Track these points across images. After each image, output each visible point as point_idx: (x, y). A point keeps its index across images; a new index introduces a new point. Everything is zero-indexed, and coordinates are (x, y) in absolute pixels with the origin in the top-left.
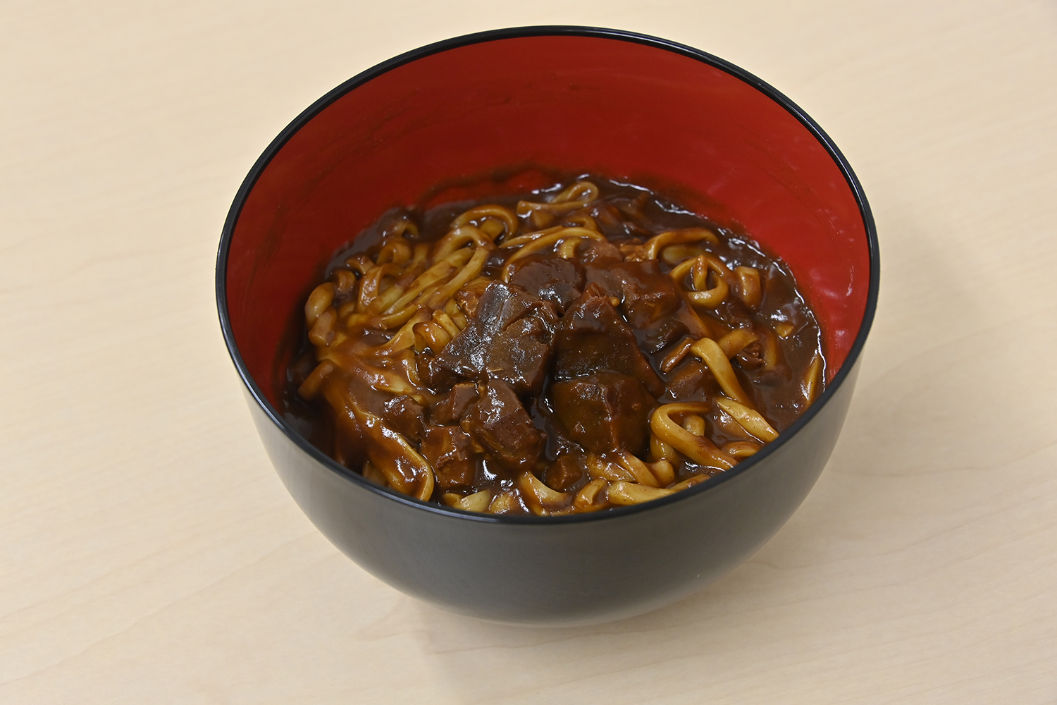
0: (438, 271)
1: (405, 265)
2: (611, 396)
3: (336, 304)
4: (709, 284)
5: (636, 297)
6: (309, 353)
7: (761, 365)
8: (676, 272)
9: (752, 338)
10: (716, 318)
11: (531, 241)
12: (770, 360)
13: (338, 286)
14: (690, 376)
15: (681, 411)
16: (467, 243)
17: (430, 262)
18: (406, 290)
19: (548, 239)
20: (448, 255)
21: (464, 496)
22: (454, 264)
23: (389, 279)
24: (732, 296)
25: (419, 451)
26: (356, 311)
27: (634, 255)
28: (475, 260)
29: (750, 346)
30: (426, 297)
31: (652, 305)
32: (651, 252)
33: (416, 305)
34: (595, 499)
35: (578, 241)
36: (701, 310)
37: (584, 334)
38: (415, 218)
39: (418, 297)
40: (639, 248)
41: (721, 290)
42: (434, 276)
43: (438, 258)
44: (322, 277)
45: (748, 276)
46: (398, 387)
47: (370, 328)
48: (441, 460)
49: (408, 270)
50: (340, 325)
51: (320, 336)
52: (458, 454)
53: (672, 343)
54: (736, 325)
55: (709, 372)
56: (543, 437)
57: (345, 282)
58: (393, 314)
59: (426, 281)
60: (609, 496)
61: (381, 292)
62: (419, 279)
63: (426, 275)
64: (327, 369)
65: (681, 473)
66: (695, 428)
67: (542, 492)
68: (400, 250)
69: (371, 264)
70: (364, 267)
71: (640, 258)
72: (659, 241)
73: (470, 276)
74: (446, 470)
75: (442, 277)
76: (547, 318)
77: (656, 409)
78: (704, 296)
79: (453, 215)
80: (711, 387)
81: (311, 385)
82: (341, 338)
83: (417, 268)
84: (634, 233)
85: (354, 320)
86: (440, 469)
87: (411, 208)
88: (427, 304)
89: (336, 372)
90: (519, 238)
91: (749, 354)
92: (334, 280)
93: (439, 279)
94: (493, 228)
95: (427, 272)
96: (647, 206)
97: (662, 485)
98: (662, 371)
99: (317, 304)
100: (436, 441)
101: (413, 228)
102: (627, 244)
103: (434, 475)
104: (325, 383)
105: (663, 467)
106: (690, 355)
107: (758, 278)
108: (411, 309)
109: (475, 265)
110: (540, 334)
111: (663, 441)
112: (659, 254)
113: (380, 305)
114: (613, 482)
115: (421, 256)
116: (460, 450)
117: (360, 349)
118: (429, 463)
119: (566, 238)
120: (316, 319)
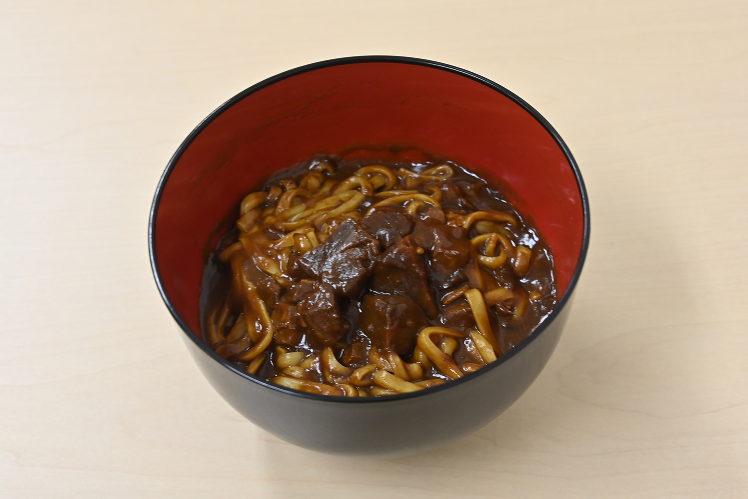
0: (331, 201)
1: (314, 192)
2: (393, 313)
3: (261, 207)
4: (496, 252)
5: (440, 250)
6: (235, 234)
7: (511, 315)
8: (476, 240)
9: (510, 296)
10: (492, 276)
11: (395, 195)
12: (517, 313)
13: (268, 196)
14: (458, 312)
15: (443, 333)
16: (356, 188)
17: (331, 193)
18: (307, 208)
19: (403, 197)
20: (343, 192)
21: (288, 351)
22: (343, 199)
23: (301, 198)
24: (507, 265)
25: (270, 315)
26: (273, 214)
27: (454, 221)
28: (354, 200)
29: (507, 301)
30: (314, 216)
31: (449, 258)
32: (466, 223)
33: (306, 219)
34: (364, 378)
35: (421, 204)
36: (483, 268)
37: (392, 267)
38: (333, 163)
39: (312, 214)
40: (461, 217)
41: (501, 258)
42: (327, 204)
43: (336, 192)
44: (261, 187)
45: (523, 254)
46: (273, 270)
47: (274, 228)
48: (279, 325)
49: (315, 196)
50: (259, 221)
51: (243, 225)
52: (290, 324)
53: (454, 287)
54: (503, 285)
55: (470, 312)
56: (345, 328)
57: (273, 194)
58: (293, 223)
59: (321, 206)
60: (374, 377)
61: (292, 205)
62: (317, 203)
63: (322, 202)
64: (237, 247)
65: (427, 375)
66: (448, 346)
67: (333, 363)
68: (313, 182)
69: (294, 186)
70: (288, 186)
71: (457, 225)
72: (475, 216)
73: (347, 209)
74: (281, 332)
75: (331, 206)
76: (372, 251)
77: (425, 328)
78: (489, 260)
79: (360, 167)
80: (470, 322)
81: (226, 254)
82: (255, 229)
83: (321, 195)
84: (464, 207)
85: (270, 220)
86: (278, 331)
87: (333, 156)
88: (313, 221)
89: (242, 251)
90: (391, 192)
91: (504, 306)
92: (268, 191)
93: (329, 206)
94: (378, 181)
95: (324, 200)
96: (480, 191)
97: (411, 379)
98: (442, 303)
99: (249, 204)
100: (280, 311)
101: (330, 169)
102: (455, 213)
103: (274, 333)
104: (233, 256)
105: (415, 368)
106: (463, 297)
107: (529, 257)
108: (302, 222)
109: (353, 203)
110: (364, 261)
111: (422, 351)
112: (473, 225)
113: (288, 214)
114: (380, 369)
115: (326, 189)
116: (291, 322)
117: (262, 240)
118: (273, 324)
119: (416, 200)
120: (245, 214)
